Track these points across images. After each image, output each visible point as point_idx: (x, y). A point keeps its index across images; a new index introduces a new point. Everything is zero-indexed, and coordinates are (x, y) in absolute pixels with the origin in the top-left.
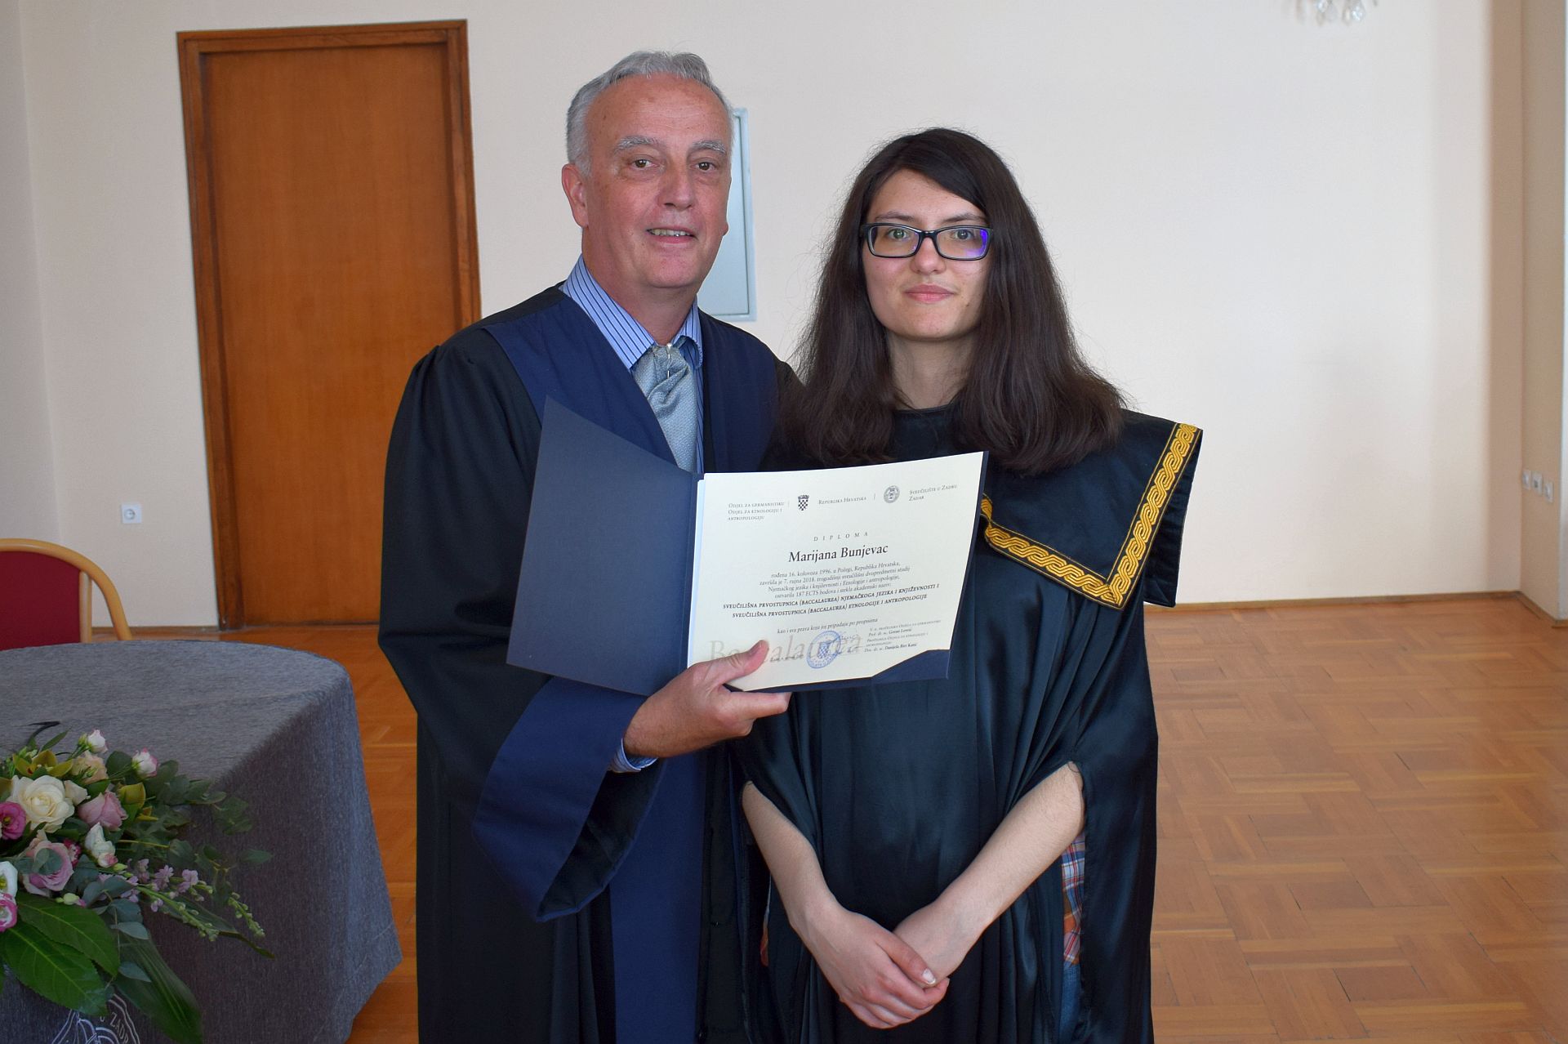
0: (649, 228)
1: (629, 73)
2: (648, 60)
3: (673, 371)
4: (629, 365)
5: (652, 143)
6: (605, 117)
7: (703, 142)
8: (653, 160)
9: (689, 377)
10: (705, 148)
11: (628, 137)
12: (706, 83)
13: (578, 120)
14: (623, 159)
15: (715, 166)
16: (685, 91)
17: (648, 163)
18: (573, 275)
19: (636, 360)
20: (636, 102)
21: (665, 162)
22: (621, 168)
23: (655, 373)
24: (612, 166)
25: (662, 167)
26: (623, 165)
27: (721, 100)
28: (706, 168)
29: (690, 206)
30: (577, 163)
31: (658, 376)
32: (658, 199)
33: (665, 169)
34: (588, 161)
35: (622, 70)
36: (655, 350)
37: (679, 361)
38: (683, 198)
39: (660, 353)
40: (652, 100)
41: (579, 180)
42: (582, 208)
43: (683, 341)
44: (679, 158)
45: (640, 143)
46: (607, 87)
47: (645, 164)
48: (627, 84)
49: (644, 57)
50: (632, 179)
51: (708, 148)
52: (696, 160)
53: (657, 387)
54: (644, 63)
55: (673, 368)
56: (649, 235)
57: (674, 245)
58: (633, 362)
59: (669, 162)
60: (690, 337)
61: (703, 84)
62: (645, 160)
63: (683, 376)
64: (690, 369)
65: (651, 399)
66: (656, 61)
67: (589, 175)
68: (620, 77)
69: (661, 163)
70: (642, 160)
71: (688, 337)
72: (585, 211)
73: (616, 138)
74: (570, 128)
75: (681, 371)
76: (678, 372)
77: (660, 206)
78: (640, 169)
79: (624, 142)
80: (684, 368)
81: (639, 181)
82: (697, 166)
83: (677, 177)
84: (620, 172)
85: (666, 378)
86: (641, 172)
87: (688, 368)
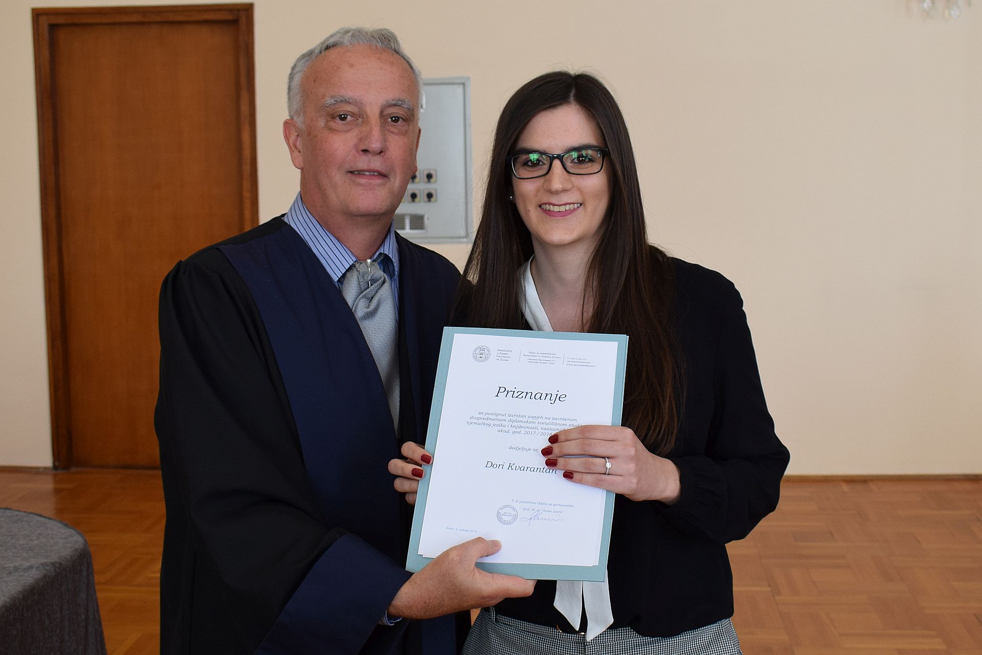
0: (352, 170)
1: (334, 45)
2: (350, 34)
4: (336, 279)
5: (351, 101)
6: (315, 80)
7: (393, 101)
8: (353, 115)
9: (387, 285)
10: (395, 105)
11: (332, 97)
13: (295, 83)
14: (328, 114)
15: (404, 120)
17: (349, 117)
18: (293, 209)
19: (342, 274)
20: (340, 68)
21: (360, 116)
22: (327, 121)
23: (359, 284)
24: (319, 119)
25: (360, 120)
26: (329, 119)
27: (412, 68)
28: (395, 122)
29: (381, 152)
30: (295, 118)
31: (362, 287)
32: (356, 146)
33: (363, 122)
34: (302, 115)
35: (328, 42)
36: (357, 265)
37: (379, 273)
38: (376, 145)
39: (361, 268)
40: (351, 66)
41: (297, 132)
42: (298, 154)
43: (382, 258)
44: (373, 111)
45: (342, 101)
46: (317, 56)
47: (347, 117)
48: (333, 53)
49: (347, 32)
50: (337, 131)
51: (398, 105)
52: (388, 115)
53: (360, 296)
54: (347, 36)
55: (373, 279)
56: (350, 175)
57: (371, 181)
58: (340, 275)
59: (365, 116)
60: (388, 254)
61: (394, 52)
62: (347, 115)
63: (382, 285)
64: (387, 279)
65: (357, 306)
66: (357, 34)
67: (304, 127)
68: (328, 48)
69: (359, 117)
70: (344, 115)
71: (386, 254)
72: (301, 156)
73: (323, 98)
74: (289, 89)
75: (380, 281)
76: (378, 283)
77: (358, 152)
78: (342, 122)
79: (329, 101)
80: (383, 279)
81: (341, 132)
82: (390, 120)
83: (371, 129)
84: (326, 125)
85: (368, 287)
86: (343, 124)
87: (385, 278)
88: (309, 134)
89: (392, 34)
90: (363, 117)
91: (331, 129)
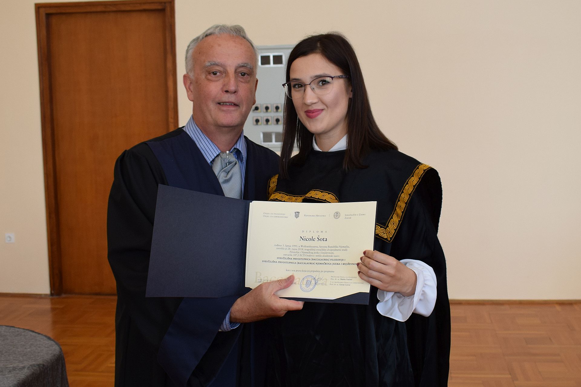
0: (219, 102)
1: (210, 34)
2: (219, 28)
4: (209, 161)
5: (219, 64)
6: (200, 53)
7: (242, 64)
8: (220, 72)
9: (237, 165)
10: (243, 66)
11: (209, 62)
12: (244, 37)
13: (190, 54)
14: (207, 71)
15: (248, 75)
16: (236, 41)
18: (188, 124)
20: (213, 46)
21: (225, 72)
22: (206, 75)
24: (202, 74)
25: (224, 75)
26: (208, 74)
27: (252, 46)
28: (243, 75)
29: (235, 92)
30: (189, 73)
31: (223, 165)
32: (222, 89)
33: (226, 76)
34: (193, 72)
35: (207, 33)
36: (221, 154)
37: (233, 158)
38: (232, 88)
39: (223, 156)
40: (219, 45)
41: (190, 81)
43: (236, 150)
44: (231, 71)
45: (214, 64)
46: (201, 40)
47: (217, 73)
49: (217, 27)
50: (212, 81)
52: (239, 72)
53: (222, 171)
54: (217, 29)
55: (229, 162)
56: (218, 105)
57: (229, 108)
58: (211, 160)
60: (238, 148)
61: (243, 38)
62: (217, 72)
63: (234, 165)
64: (237, 162)
65: (220, 176)
66: (223, 29)
67: (194, 79)
68: (207, 35)
69: (223, 73)
70: (215, 72)
72: (192, 94)
73: (204, 62)
74: (186, 58)
76: (232, 164)
77: (223, 92)
78: (214, 76)
79: (207, 64)
80: (235, 162)
81: (214, 81)
82: (240, 74)
83: (230, 79)
84: (206, 77)
85: (227, 166)
86: (215, 77)
87: (236, 161)
88: (197, 82)
89: (241, 28)
90: (226, 73)
91: (208, 80)
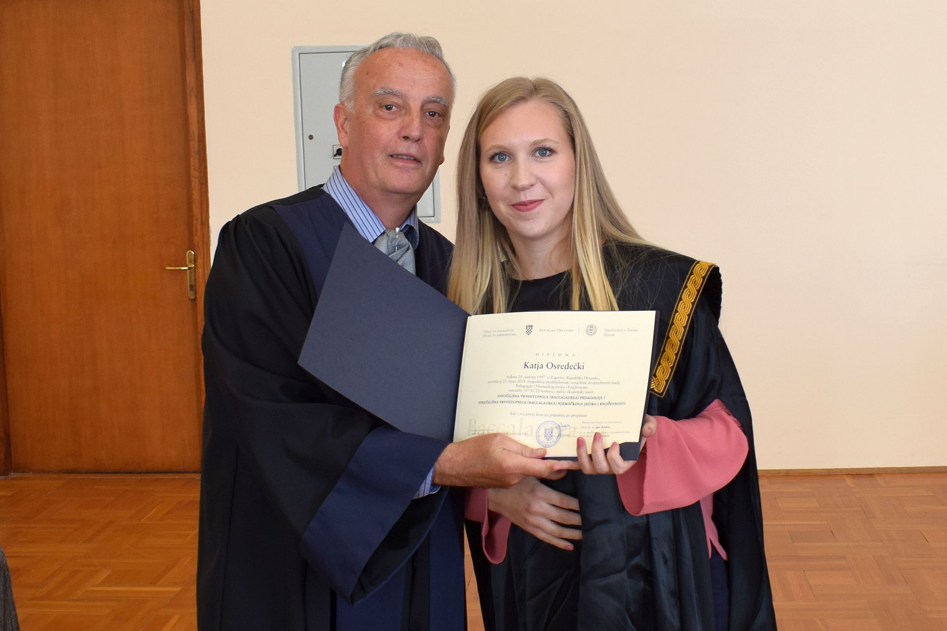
0: (391, 154)
1: (387, 46)
2: (402, 38)
3: (400, 247)
4: (370, 241)
5: (398, 94)
6: (368, 73)
7: (433, 97)
8: (398, 106)
9: (410, 252)
10: (434, 102)
11: (382, 88)
12: (440, 58)
13: (349, 74)
14: (377, 103)
15: (439, 115)
16: (424, 61)
17: (394, 108)
18: (332, 179)
19: (373, 240)
20: (391, 65)
22: (375, 109)
23: (388, 247)
24: (369, 106)
25: (403, 111)
26: (377, 107)
27: (450, 73)
28: (433, 115)
29: (419, 140)
30: (346, 104)
31: (390, 250)
32: (399, 133)
33: (406, 113)
34: (353, 101)
35: (383, 43)
36: (387, 232)
37: (404, 241)
38: (415, 133)
39: (391, 234)
40: (401, 65)
41: (345, 115)
42: (345, 134)
43: (407, 229)
44: (415, 105)
45: (390, 93)
46: (371, 53)
47: (392, 108)
48: (385, 54)
49: (399, 36)
50: (383, 119)
51: (437, 102)
52: (427, 109)
54: (399, 40)
55: (399, 245)
56: (390, 158)
57: (407, 165)
59: (408, 108)
60: (413, 226)
61: (437, 58)
62: (392, 105)
63: (406, 252)
64: (411, 247)
66: (407, 39)
67: (354, 112)
68: (381, 47)
69: (403, 108)
70: (390, 105)
71: (411, 226)
72: (347, 137)
73: (374, 88)
74: (343, 79)
75: (405, 247)
76: (403, 248)
77: (399, 138)
78: (388, 111)
79: (379, 91)
80: (407, 246)
81: (387, 120)
82: (428, 114)
83: (412, 120)
84: (373, 112)
85: (395, 252)
86: (389, 113)
87: (409, 246)
88: (358, 119)
89: (436, 41)
90: (406, 109)
91: (378, 116)
